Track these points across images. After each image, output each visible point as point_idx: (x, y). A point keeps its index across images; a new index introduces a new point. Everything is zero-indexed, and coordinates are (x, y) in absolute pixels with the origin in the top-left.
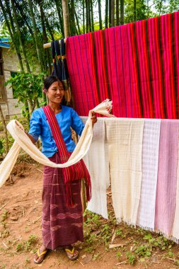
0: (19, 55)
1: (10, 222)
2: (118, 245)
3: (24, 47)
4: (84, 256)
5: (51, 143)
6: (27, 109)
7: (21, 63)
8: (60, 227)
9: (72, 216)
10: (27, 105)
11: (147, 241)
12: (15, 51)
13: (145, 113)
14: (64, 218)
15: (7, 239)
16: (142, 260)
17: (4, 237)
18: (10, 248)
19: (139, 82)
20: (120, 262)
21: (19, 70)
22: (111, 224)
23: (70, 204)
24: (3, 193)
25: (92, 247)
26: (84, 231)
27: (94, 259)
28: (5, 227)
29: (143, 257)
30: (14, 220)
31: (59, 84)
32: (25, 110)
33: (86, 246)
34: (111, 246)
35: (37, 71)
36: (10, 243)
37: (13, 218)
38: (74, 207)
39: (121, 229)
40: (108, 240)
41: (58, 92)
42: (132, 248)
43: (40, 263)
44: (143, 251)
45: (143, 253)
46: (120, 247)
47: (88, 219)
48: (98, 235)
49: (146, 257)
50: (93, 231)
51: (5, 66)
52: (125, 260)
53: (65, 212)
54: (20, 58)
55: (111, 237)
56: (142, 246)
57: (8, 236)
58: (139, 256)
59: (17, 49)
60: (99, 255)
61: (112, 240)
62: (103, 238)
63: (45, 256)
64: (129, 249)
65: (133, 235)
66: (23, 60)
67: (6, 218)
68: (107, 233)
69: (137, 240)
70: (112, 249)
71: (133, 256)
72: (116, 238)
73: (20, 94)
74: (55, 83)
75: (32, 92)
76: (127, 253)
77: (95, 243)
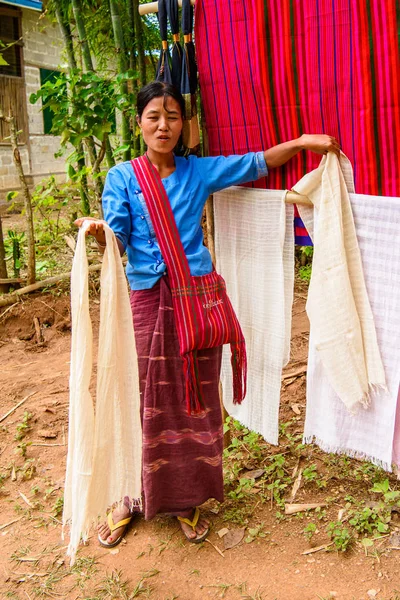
0: (67, 30)
1: (37, 441)
2: (308, 506)
3: (81, 10)
4: (223, 532)
5: (150, 251)
6: (82, 162)
7: (71, 47)
8: (165, 462)
9: (198, 437)
10: (80, 151)
11: (380, 497)
12: (57, 19)
13: (387, 183)
14: (177, 442)
15: (32, 483)
16: (367, 542)
17: (24, 480)
18: (37, 508)
19: (375, 107)
20: (313, 546)
21: (65, 66)
22: (289, 453)
23: (193, 407)
24: (20, 369)
25: (243, 511)
26: (225, 471)
27: (249, 539)
28: (25, 456)
29: (370, 535)
30: (48, 438)
31: (165, 105)
32: (75, 164)
33: (229, 507)
34: (291, 508)
35: (109, 69)
36: (38, 494)
37: (45, 433)
38: (203, 414)
39: (314, 466)
40: (283, 494)
41: (162, 123)
42: (341, 512)
43: (113, 545)
44: (370, 520)
45: (369, 527)
46: (312, 510)
47: (235, 442)
48: (257, 479)
49: (377, 536)
50: (245, 470)
51: (28, 54)
52: (324, 541)
53: (179, 428)
54: (69, 37)
55: (290, 486)
56: (366, 509)
57: (33, 476)
58: (360, 533)
59: (62, 14)
60: (261, 531)
61: (294, 492)
62: (270, 487)
63: (126, 531)
64: (334, 516)
65: (343, 482)
66: (75, 42)
67: (27, 433)
68: (281, 475)
69: (354, 493)
70: (293, 515)
71: (345, 534)
72: (301, 488)
73: (68, 125)
74: (155, 100)
75: (98, 120)
76: (331, 526)
77: (251, 498)
